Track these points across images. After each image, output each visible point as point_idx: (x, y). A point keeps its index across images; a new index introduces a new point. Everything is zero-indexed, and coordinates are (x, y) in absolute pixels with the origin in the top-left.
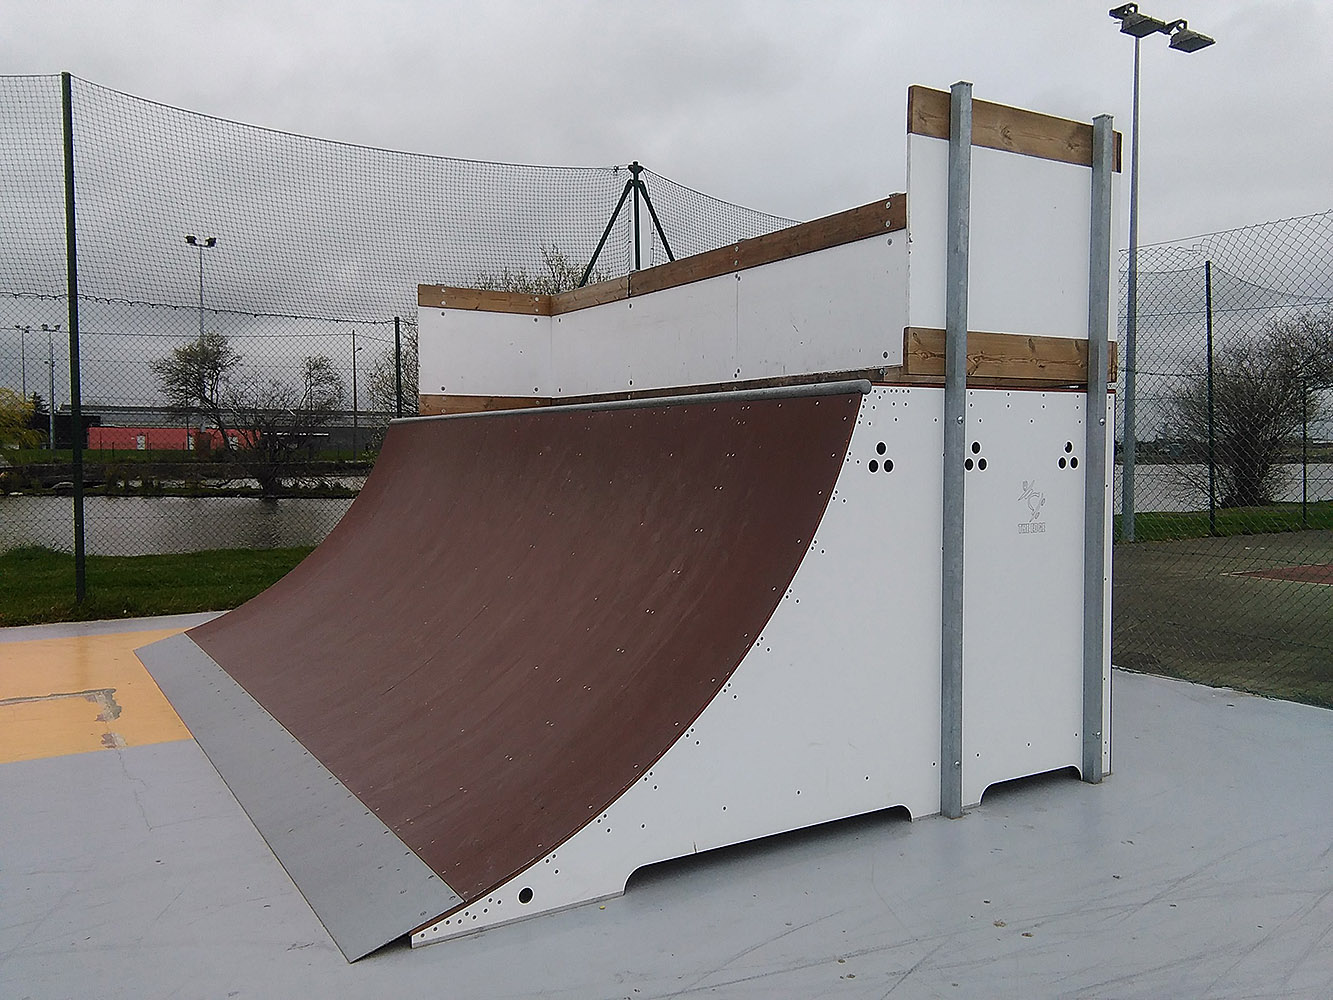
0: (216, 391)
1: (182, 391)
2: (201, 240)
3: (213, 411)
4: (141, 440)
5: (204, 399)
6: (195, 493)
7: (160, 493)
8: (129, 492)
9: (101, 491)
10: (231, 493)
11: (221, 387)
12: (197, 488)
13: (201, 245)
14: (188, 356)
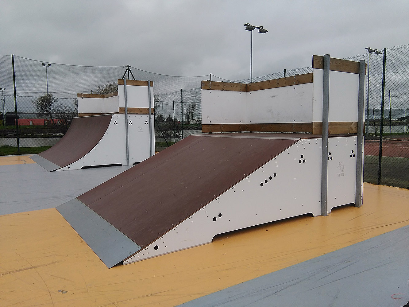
0: (50, 109)
1: (41, 109)
2: (47, 64)
3: (49, 114)
4: (31, 122)
5: (47, 111)
6: (46, 136)
7: (36, 137)
8: (28, 137)
9: (20, 136)
10: (55, 137)
11: (52, 108)
12: (46, 135)
13: (46, 66)
14: (42, 99)
